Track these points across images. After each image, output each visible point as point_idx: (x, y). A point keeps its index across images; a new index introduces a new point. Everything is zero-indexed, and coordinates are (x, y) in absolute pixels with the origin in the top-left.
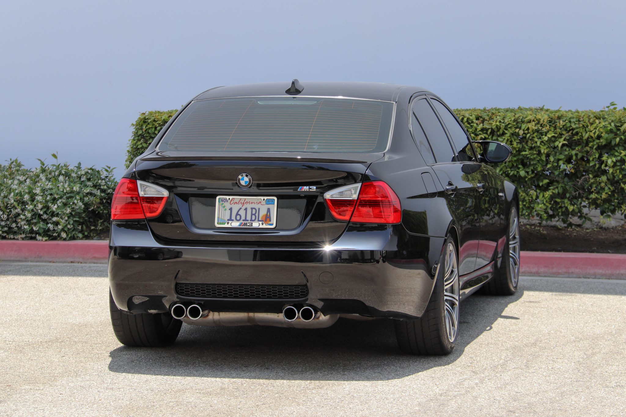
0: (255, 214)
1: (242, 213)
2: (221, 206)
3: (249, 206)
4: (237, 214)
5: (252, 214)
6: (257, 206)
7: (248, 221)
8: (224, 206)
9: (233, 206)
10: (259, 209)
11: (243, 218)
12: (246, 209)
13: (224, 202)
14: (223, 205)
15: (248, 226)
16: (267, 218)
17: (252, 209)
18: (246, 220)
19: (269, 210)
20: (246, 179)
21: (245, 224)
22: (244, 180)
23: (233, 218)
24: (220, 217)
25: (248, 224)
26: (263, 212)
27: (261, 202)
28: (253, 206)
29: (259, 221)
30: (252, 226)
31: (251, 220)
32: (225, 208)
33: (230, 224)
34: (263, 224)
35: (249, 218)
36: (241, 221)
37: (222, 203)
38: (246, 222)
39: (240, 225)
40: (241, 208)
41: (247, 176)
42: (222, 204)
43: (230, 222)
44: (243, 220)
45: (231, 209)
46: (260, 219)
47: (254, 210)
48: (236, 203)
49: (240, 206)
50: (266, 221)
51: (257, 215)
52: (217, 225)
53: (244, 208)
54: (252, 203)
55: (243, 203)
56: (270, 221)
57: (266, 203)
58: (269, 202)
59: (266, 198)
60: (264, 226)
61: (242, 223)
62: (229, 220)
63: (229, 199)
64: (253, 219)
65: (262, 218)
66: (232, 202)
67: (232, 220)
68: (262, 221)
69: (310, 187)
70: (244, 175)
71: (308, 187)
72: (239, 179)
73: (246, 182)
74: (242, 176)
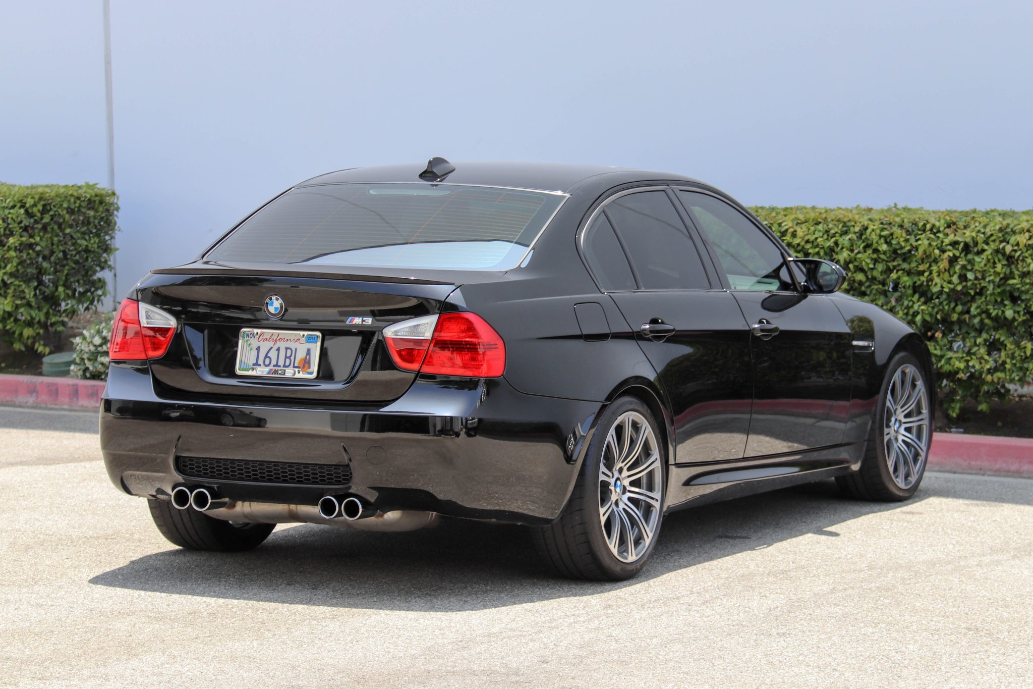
0: (290, 358)
1: (272, 353)
2: (245, 343)
3: (282, 345)
4: (266, 356)
5: (286, 357)
6: (293, 345)
7: (280, 366)
9: (261, 344)
10: (296, 349)
11: (274, 362)
12: (278, 350)
13: (249, 338)
14: (249, 343)
15: (280, 374)
16: (306, 363)
17: (287, 349)
18: (277, 365)
19: (309, 351)
20: (277, 304)
21: (276, 372)
22: (275, 305)
23: (261, 362)
24: (243, 360)
25: (280, 372)
26: (301, 355)
27: (299, 339)
28: (288, 344)
29: (294, 367)
30: (284, 374)
31: (285, 366)
32: (251, 346)
33: (255, 371)
34: (299, 373)
35: (281, 363)
36: (271, 367)
37: (247, 338)
38: (277, 368)
39: (268, 373)
40: (272, 348)
41: (277, 299)
42: (248, 340)
43: (256, 368)
44: (274, 366)
45: (258, 349)
46: (296, 365)
47: (289, 351)
48: (267, 339)
49: (271, 344)
50: (304, 367)
51: (292, 358)
52: (238, 372)
53: (275, 347)
54: (287, 340)
55: (276, 340)
56: (310, 368)
57: (307, 342)
58: (310, 339)
59: (306, 333)
60: (301, 375)
61: (271, 370)
62: (254, 365)
63: (257, 333)
64: (287, 364)
65: (299, 363)
66: (261, 338)
67: (259, 365)
68: (298, 368)
69: (364, 319)
70: (274, 298)
71: (361, 318)
72: (267, 303)
73: (276, 309)
74: (271, 299)
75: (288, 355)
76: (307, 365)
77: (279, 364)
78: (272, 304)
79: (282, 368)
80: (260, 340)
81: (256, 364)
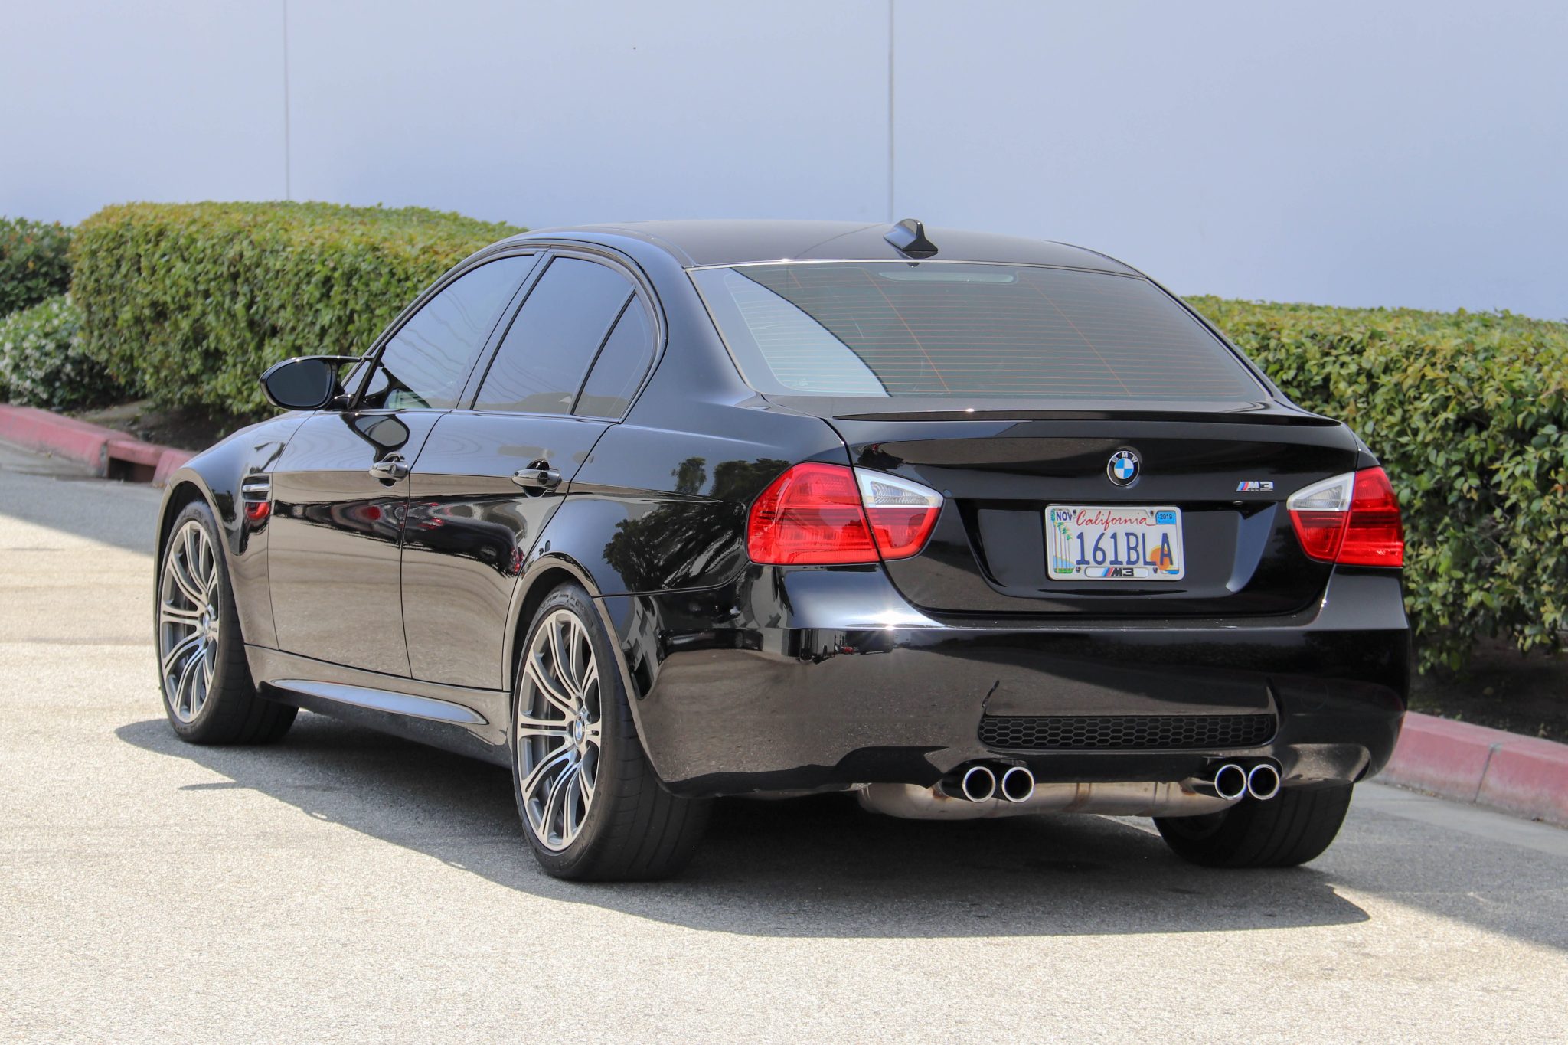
0: (1135, 549)
1: (1107, 544)
2: (1057, 529)
3: (1121, 530)
4: (1097, 548)
5: (1129, 549)
6: (1137, 529)
7: (1121, 563)
8: (1064, 530)
9: (1084, 528)
10: (1143, 535)
11: (1110, 557)
12: (1114, 536)
13: (1062, 521)
14: (1062, 527)
15: (1125, 575)
16: (1165, 555)
17: (1128, 535)
18: (1116, 562)
19: (1165, 538)
20: (1129, 464)
21: (1117, 572)
22: (1124, 466)
23: (1089, 557)
24: (1059, 556)
25: (1124, 572)
26: (1153, 543)
27: (1146, 519)
28: (1129, 528)
29: (1146, 563)
30: (1132, 575)
31: (1129, 562)
32: (1068, 532)
33: (1082, 571)
34: (1155, 571)
35: (1123, 557)
36: (1108, 565)
37: (1059, 521)
38: (1118, 566)
39: (1105, 575)
40: (1103, 534)
41: (1130, 457)
42: (1060, 524)
43: (1083, 567)
44: (1112, 563)
45: (1081, 536)
46: (1148, 560)
47: (1133, 540)
48: (1091, 521)
49: (1100, 528)
50: (1162, 563)
51: (1140, 549)
52: (1055, 576)
53: (1109, 533)
54: (1126, 521)
55: (1107, 522)
56: (1172, 563)
57: (1158, 522)
58: (1163, 519)
59: (1156, 509)
60: (1161, 576)
61: (1109, 570)
62: (1079, 563)
63: (1075, 512)
64: (1134, 557)
65: (1154, 553)
66: (1081, 519)
67: (1088, 563)
68: (1153, 563)
69: (1262, 483)
70: (1125, 454)
71: (1257, 483)
72: (1113, 464)
73: (1126, 471)
74: (1119, 456)
75: (1133, 545)
76: (1167, 560)
77: (1119, 560)
78: (1121, 466)
79: (1125, 565)
80: (1080, 522)
81: (1082, 561)
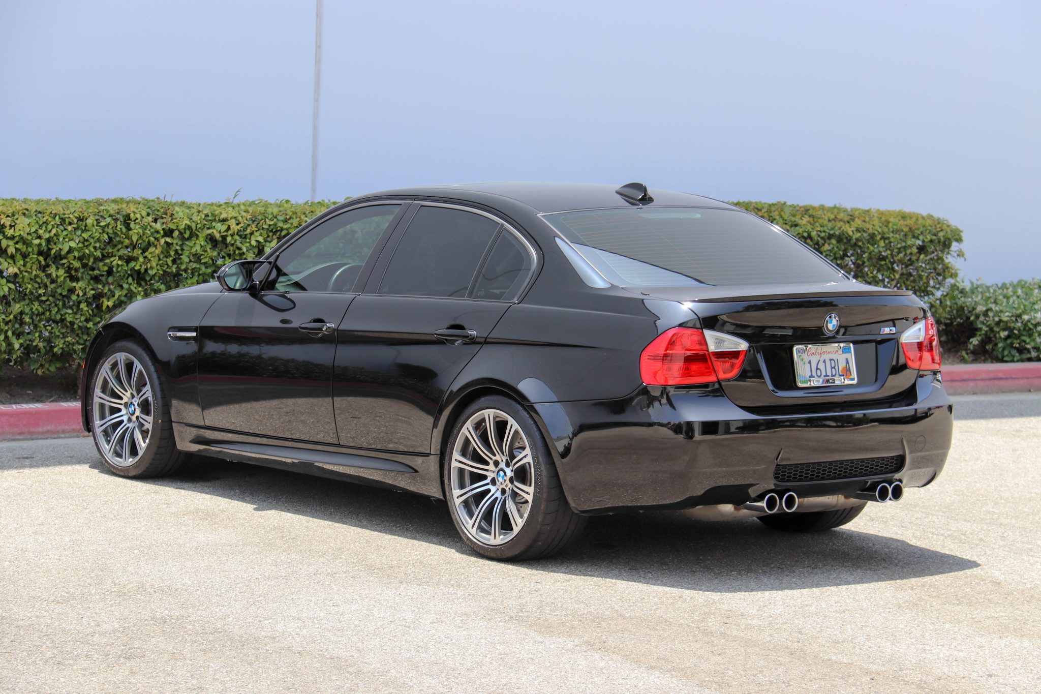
0: (834, 368)
1: (821, 366)
2: (799, 359)
3: (827, 357)
4: (817, 369)
5: (832, 368)
6: (834, 356)
7: (828, 376)
9: (811, 358)
10: (837, 360)
11: (824, 373)
12: (824, 361)
13: (801, 354)
14: (801, 358)
15: (830, 383)
16: (847, 372)
17: (831, 360)
18: (826, 376)
19: (847, 362)
21: (828, 381)
23: (814, 374)
24: (801, 374)
25: (830, 381)
26: (842, 364)
27: (838, 351)
28: (831, 356)
29: (840, 375)
30: (834, 382)
31: (832, 375)
32: (804, 360)
33: (812, 382)
34: (844, 380)
35: (829, 373)
36: (823, 377)
37: (799, 354)
38: (827, 378)
39: (823, 383)
40: (819, 361)
42: (800, 356)
43: (812, 379)
44: (825, 376)
45: (810, 362)
46: (840, 373)
47: (832, 362)
48: (814, 353)
49: (818, 357)
50: (847, 375)
51: (836, 367)
52: (800, 385)
53: (822, 360)
54: (829, 352)
55: (821, 354)
56: (851, 374)
57: (844, 352)
58: (846, 350)
59: (841, 345)
60: (846, 382)
61: (823, 380)
62: (810, 377)
63: (806, 348)
64: (834, 373)
65: (842, 372)
66: (809, 353)
67: (814, 377)
68: (842, 375)
69: (891, 329)
71: (888, 329)
75: (833, 366)
76: (848, 372)
79: (830, 377)
81: (812, 376)
